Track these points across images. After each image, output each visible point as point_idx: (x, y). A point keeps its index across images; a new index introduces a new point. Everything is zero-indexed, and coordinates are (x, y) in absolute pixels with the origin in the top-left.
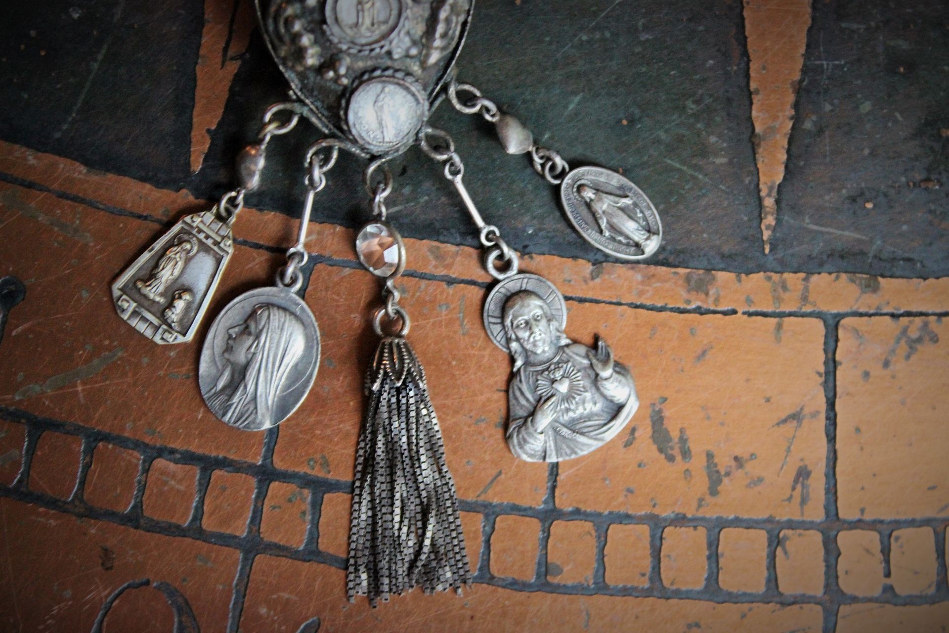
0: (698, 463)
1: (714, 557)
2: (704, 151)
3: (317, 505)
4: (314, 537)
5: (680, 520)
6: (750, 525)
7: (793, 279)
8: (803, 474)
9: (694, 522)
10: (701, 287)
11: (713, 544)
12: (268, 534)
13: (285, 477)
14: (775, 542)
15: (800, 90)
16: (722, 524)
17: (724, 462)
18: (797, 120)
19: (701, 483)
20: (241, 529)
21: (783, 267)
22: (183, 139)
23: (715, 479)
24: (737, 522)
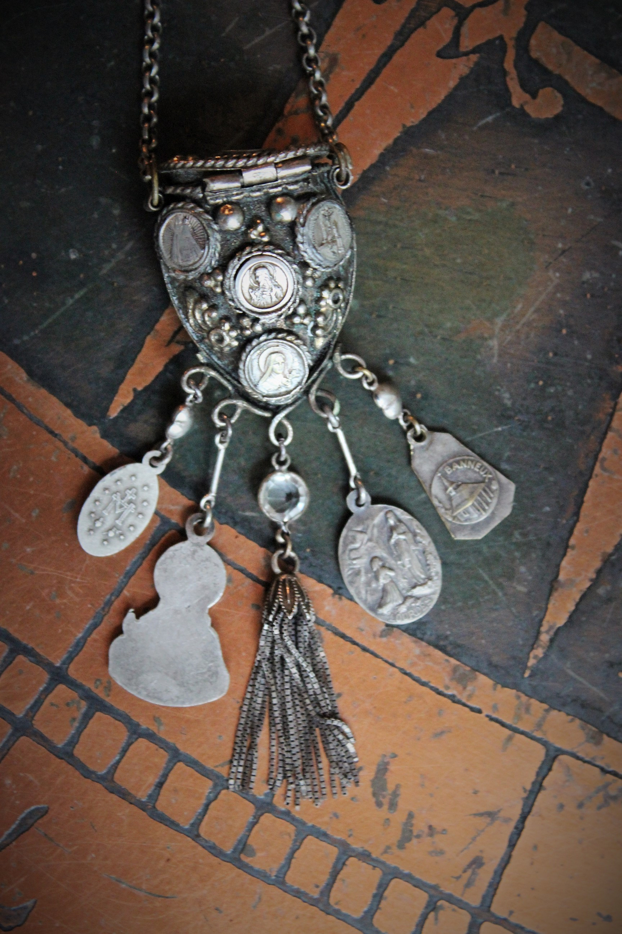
0: (399, 818)
1: (379, 897)
2: (510, 575)
3: (87, 717)
4: (73, 742)
5: (365, 856)
6: (418, 884)
7: (538, 707)
8: (477, 863)
9: (375, 863)
10: (462, 680)
11: (383, 886)
12: (38, 724)
13: (73, 684)
14: (432, 907)
15: (607, 561)
16: (396, 874)
17: (419, 825)
18: (595, 583)
19: (394, 834)
20: (20, 710)
21: (533, 693)
22: (112, 388)
23: (407, 836)
24: (408, 878)
